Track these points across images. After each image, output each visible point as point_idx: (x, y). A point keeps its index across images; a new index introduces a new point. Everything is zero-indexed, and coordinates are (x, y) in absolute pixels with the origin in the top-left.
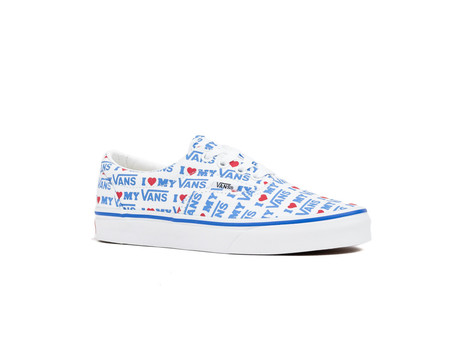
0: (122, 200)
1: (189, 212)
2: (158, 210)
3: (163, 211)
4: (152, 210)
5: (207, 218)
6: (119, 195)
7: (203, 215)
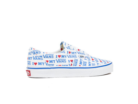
0: (49, 63)
1: (75, 65)
2: (63, 65)
3: (65, 65)
4: (61, 65)
5: (82, 66)
6: (47, 61)
7: (80, 66)
